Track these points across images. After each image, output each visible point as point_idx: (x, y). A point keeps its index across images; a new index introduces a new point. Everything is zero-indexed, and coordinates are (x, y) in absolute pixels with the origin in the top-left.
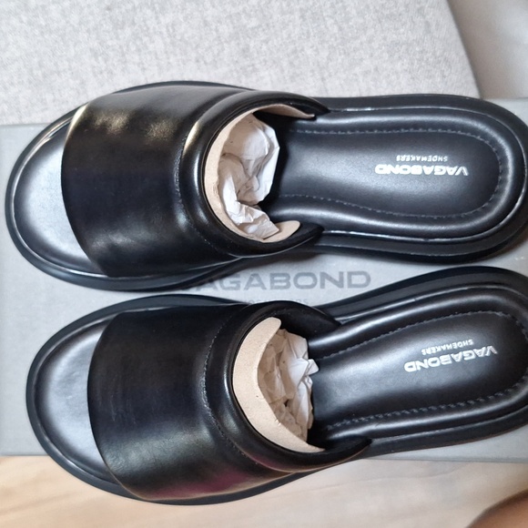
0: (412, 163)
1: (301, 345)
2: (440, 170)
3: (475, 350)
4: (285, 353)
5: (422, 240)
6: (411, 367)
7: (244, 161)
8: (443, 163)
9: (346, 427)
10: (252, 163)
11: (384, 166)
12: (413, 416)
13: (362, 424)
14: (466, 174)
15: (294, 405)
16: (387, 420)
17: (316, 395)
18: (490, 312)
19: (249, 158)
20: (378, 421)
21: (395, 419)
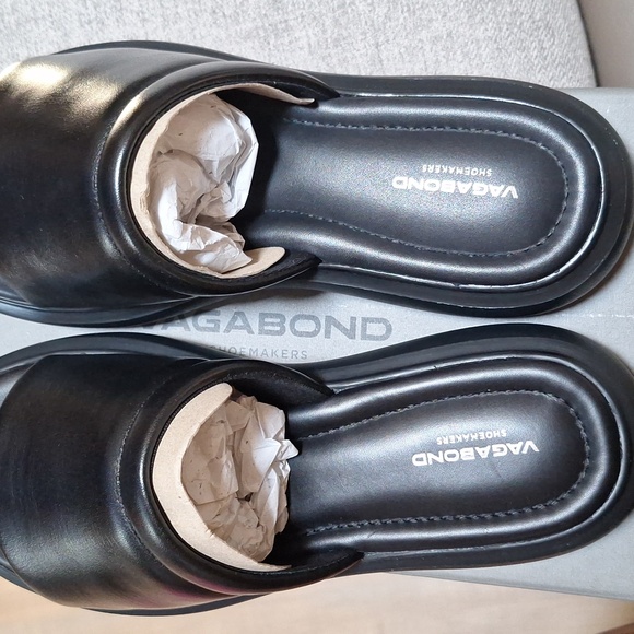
0: (442, 176)
1: (275, 419)
2: (480, 188)
3: (508, 444)
4: (249, 429)
5: (452, 285)
6: (421, 460)
7: (203, 162)
8: (486, 179)
9: (331, 534)
10: (216, 164)
11: (404, 179)
12: (420, 526)
13: (352, 531)
14: (516, 196)
15: (259, 500)
16: (385, 528)
17: (294, 488)
18: (536, 393)
19: (209, 157)
20: (373, 528)
21: (396, 527)
